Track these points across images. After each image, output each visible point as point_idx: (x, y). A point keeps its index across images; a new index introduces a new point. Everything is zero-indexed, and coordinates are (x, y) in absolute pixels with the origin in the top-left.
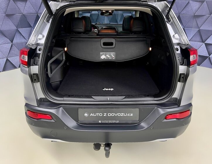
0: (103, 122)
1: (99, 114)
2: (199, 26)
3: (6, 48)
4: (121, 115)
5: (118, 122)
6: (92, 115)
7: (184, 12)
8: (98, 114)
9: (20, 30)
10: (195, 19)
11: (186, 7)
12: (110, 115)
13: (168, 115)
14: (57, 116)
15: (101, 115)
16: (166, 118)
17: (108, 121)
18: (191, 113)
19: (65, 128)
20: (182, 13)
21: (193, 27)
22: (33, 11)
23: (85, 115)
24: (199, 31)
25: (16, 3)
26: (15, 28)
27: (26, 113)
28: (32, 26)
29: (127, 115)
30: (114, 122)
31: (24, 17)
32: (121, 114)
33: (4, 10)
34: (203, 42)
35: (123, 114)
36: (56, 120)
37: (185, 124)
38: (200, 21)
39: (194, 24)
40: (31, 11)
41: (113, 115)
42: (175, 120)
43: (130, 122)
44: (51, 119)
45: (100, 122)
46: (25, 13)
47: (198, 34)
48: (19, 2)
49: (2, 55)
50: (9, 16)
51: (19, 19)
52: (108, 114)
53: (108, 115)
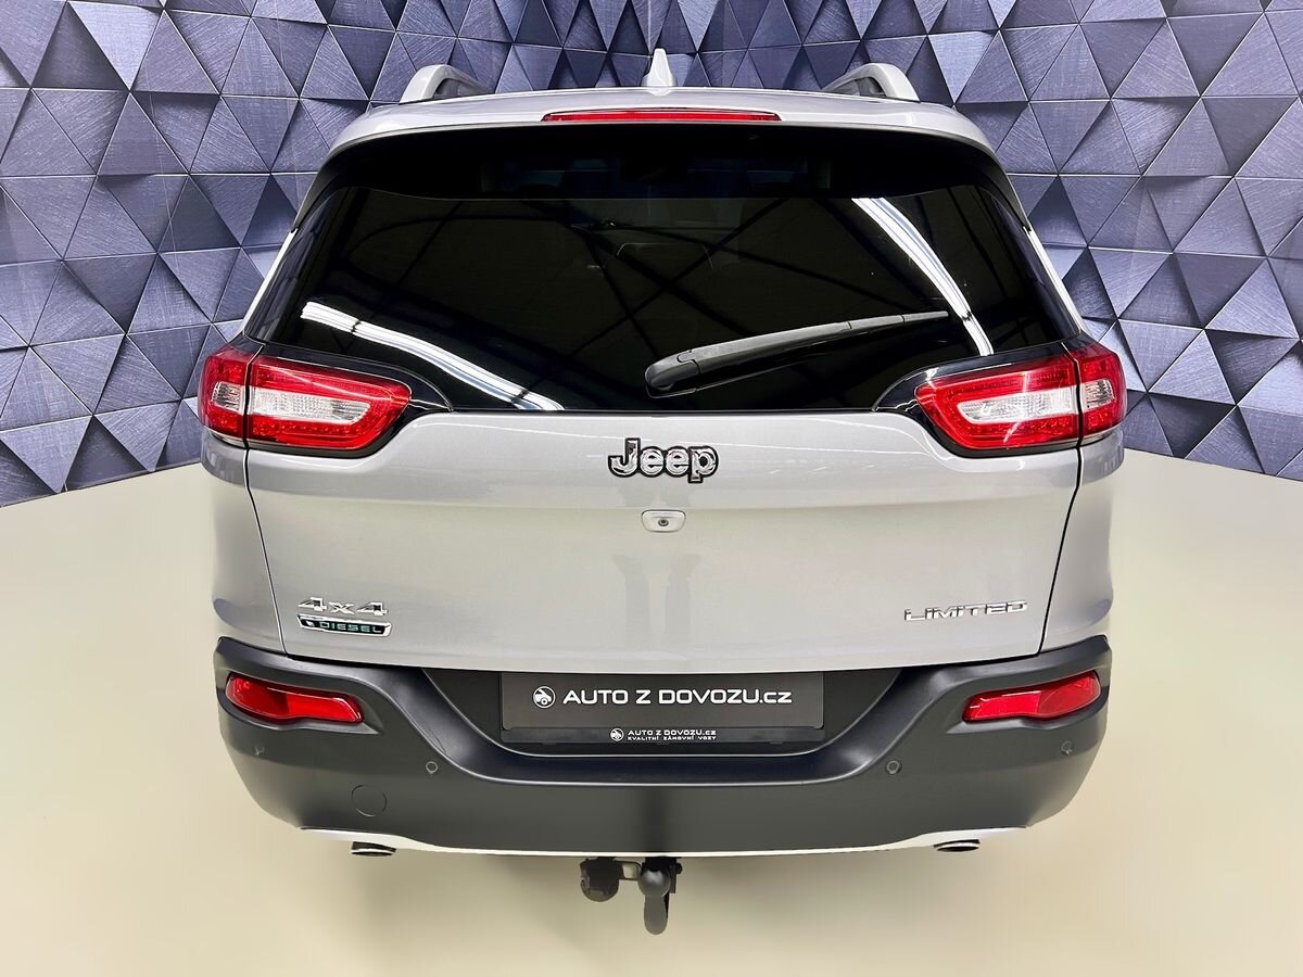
0: (635, 736)
1: (609, 696)
2: (1172, 235)
3: (91, 358)
4: (731, 701)
5: (710, 735)
6: (576, 698)
7: (1084, 159)
8: (605, 692)
9: (174, 259)
10: (1146, 199)
11: (1095, 136)
12: (668, 697)
13: (974, 700)
14: (387, 700)
15: (620, 697)
16: (967, 717)
17: (658, 733)
18: (1105, 690)
19: (431, 767)
20: (1076, 164)
21: (1137, 243)
22: (245, 155)
23: (537, 698)
24: (1173, 265)
25: (156, 112)
26: (148, 250)
27: (220, 692)
28: (240, 236)
29: (761, 697)
30: (690, 734)
31: (197, 189)
32: (729, 695)
33: (91, 152)
34: (1198, 322)
35: (738, 692)
36: (380, 725)
37: (1072, 748)
38: (1175, 208)
39: (1144, 224)
40: (239, 159)
41: (684, 696)
42: (1017, 723)
43: (779, 737)
44: (357, 723)
45: (616, 735)
46: (202, 165)
47: (1169, 279)
48: (172, 111)
49: (65, 399)
50: (113, 184)
51: (167, 202)
52: (661, 692)
53: (661, 701)
